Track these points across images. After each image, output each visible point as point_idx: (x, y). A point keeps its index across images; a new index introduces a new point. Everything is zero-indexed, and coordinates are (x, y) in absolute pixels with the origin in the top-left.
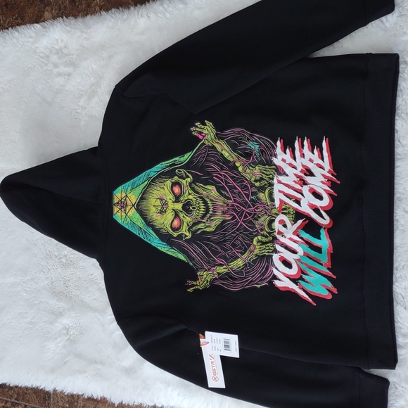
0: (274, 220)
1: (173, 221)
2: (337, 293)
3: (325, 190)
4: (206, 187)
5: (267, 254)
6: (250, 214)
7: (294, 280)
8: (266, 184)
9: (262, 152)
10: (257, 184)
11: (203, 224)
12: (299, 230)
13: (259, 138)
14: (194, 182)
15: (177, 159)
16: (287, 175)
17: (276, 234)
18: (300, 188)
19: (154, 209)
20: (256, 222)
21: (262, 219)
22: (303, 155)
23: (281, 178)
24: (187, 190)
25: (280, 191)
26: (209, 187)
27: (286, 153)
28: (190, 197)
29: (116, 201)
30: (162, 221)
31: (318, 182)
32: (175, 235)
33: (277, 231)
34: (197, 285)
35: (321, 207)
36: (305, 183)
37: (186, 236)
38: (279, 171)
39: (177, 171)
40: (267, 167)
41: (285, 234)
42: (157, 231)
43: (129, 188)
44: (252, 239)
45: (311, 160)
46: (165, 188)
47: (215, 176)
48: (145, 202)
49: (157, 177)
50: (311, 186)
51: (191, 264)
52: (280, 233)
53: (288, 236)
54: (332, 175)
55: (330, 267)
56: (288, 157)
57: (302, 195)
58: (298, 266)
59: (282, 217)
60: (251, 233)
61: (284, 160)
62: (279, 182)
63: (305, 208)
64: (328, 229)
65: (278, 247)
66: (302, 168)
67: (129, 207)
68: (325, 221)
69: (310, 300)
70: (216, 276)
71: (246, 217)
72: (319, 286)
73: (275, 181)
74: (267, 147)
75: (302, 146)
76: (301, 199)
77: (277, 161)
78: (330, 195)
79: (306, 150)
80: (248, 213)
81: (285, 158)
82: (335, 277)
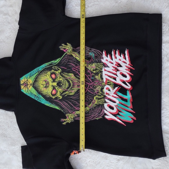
0: (103, 88)
1: (52, 91)
2: (136, 120)
3: (127, 73)
4: (69, 74)
5: (101, 104)
6: (91, 86)
7: (115, 115)
8: (98, 72)
9: (96, 57)
10: (94, 72)
11: (68, 92)
12: (117, 92)
13: (94, 50)
14: (62, 72)
15: (53, 61)
16: (109, 67)
17: (105, 94)
18: (115, 72)
19: (42, 86)
20: (95, 90)
21: (98, 88)
22: (116, 58)
23: (106, 69)
24: (59, 76)
25: (106, 75)
26: (70, 74)
27: (108, 57)
28: (61, 79)
29: (22, 83)
30: (46, 91)
31: (124, 69)
32: (54, 97)
33: (105, 93)
34: (67, 121)
35: (126, 81)
36: (118, 70)
37: (59, 98)
38: (105, 65)
39: (53, 67)
40: (99, 63)
41: (110, 94)
42: (44, 96)
43: (29, 76)
44: (94, 97)
45: (120, 60)
46: (47, 75)
47: (73, 69)
48: (37, 83)
49: (43, 71)
50: (121, 71)
51: (62, 111)
52: (107, 94)
53: (111, 95)
54: (131, 66)
55: (132, 108)
56: (109, 58)
57: (117, 76)
58: (117, 108)
59: (107, 86)
60: (93, 95)
61: (107, 60)
62: (105, 70)
63: (118, 82)
64: (131, 90)
65: (107, 100)
66: (116, 63)
67: (29, 85)
68: (129, 87)
69: (123, 124)
70: (76, 116)
71: (89, 87)
72: (127, 117)
73: (103, 70)
74: (98, 54)
75: (115, 53)
76: (116, 78)
77: (104, 61)
78: (130, 75)
79: (117, 55)
80: (91, 85)
81: (107, 59)
82: (135, 112)
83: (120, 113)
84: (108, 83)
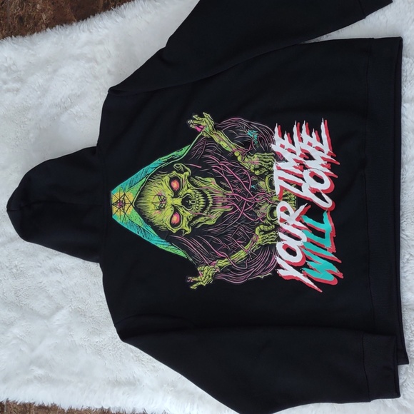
0: (275, 208)
1: (172, 217)
2: (343, 277)
3: (325, 173)
4: (205, 179)
5: (270, 243)
6: (250, 204)
7: (298, 268)
8: (265, 172)
9: (260, 140)
10: (257, 173)
11: (203, 218)
12: (303, 216)
13: (258, 126)
14: (193, 175)
15: (175, 153)
16: (287, 161)
17: (278, 222)
18: (300, 172)
19: (153, 206)
20: (257, 212)
21: (264, 207)
23: (281, 164)
24: (186, 184)
25: (280, 178)
26: (208, 179)
27: (284, 139)
28: (189, 191)
29: (114, 200)
30: (160, 218)
31: (318, 166)
32: (175, 231)
33: (279, 219)
34: (199, 281)
35: (322, 190)
36: (305, 168)
37: (186, 231)
38: (279, 157)
39: (175, 165)
40: (266, 154)
41: (288, 221)
42: (156, 229)
43: (128, 187)
44: (254, 229)
45: (310, 144)
46: (164, 184)
47: (215, 168)
48: (143, 200)
49: (155, 174)
50: (312, 170)
51: (191, 260)
52: (282, 220)
53: (291, 223)
54: (332, 157)
55: (335, 252)
56: (286, 142)
57: (303, 179)
58: (302, 252)
59: (283, 204)
60: (253, 223)
61: (282, 146)
62: (279, 169)
63: (307, 193)
64: (331, 212)
65: (281, 235)
66: (301, 152)
67: (128, 206)
68: (327, 204)
69: (316, 287)
70: (218, 270)
71: (246, 207)
72: (325, 271)
73: (275, 168)
74: (265, 134)
75: (300, 130)
76: (302, 184)
77: (276, 148)
78: (331, 177)
79: (304, 134)
80: (249, 203)
81: (283, 144)
82: (340, 262)
83: (309, 263)
84: (285, 196)
